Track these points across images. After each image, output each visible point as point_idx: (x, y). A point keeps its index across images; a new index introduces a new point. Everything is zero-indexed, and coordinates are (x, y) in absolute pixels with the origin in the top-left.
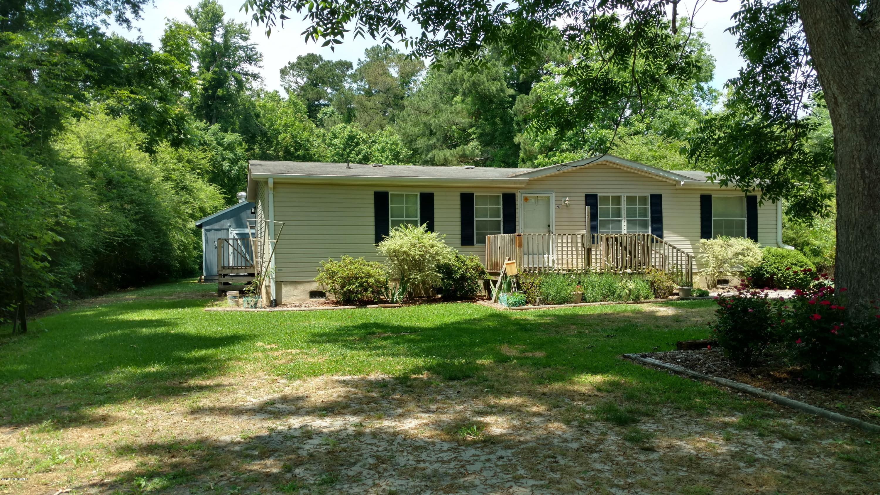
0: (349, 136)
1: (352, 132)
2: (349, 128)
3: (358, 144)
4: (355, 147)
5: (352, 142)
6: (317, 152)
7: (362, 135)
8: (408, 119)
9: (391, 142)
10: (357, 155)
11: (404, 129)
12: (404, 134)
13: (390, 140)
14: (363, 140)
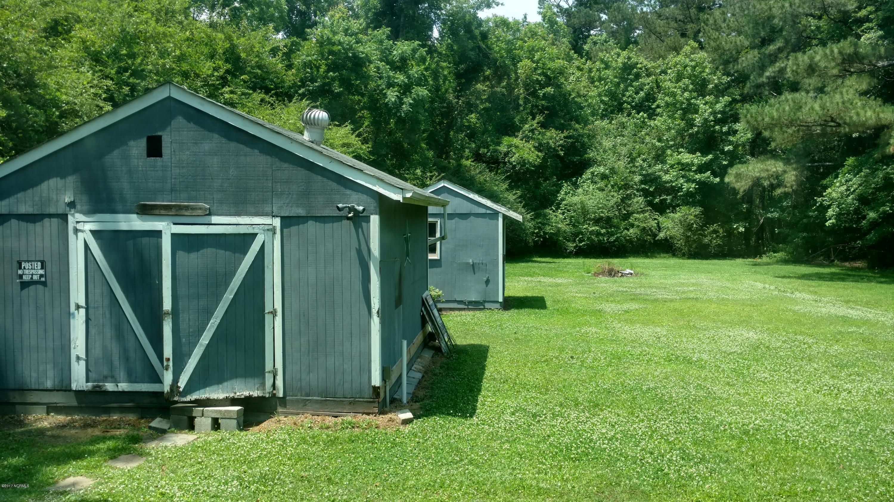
0: (624, 64)
1: (629, 58)
2: (625, 53)
3: (638, 76)
4: (632, 81)
5: (629, 74)
6: (573, 90)
7: (645, 63)
8: (723, 25)
9: (693, 63)
10: (637, 93)
11: (715, 40)
12: (716, 49)
13: (692, 60)
14: (647, 70)
